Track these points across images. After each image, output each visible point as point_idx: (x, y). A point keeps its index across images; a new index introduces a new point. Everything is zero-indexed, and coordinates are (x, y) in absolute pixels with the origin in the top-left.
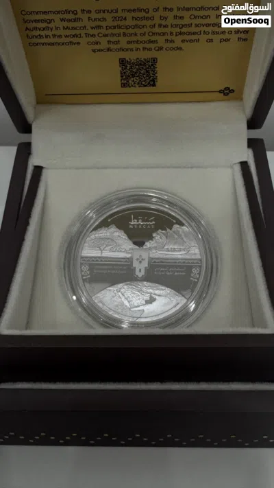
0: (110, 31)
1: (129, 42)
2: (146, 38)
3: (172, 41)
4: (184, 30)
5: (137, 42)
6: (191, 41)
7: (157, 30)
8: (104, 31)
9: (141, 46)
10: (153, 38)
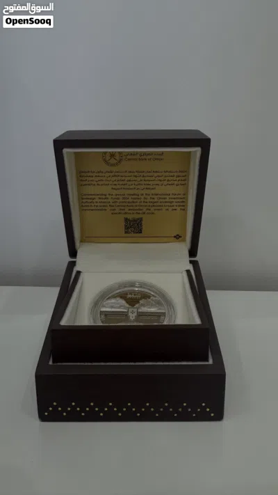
0: (121, 204)
1: (129, 210)
2: (137, 208)
3: (150, 210)
4: (155, 204)
5: (133, 210)
6: (158, 210)
7: (142, 204)
8: (118, 204)
9: (135, 212)
10: (141, 208)
